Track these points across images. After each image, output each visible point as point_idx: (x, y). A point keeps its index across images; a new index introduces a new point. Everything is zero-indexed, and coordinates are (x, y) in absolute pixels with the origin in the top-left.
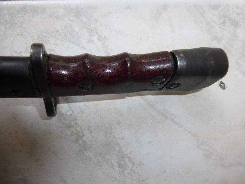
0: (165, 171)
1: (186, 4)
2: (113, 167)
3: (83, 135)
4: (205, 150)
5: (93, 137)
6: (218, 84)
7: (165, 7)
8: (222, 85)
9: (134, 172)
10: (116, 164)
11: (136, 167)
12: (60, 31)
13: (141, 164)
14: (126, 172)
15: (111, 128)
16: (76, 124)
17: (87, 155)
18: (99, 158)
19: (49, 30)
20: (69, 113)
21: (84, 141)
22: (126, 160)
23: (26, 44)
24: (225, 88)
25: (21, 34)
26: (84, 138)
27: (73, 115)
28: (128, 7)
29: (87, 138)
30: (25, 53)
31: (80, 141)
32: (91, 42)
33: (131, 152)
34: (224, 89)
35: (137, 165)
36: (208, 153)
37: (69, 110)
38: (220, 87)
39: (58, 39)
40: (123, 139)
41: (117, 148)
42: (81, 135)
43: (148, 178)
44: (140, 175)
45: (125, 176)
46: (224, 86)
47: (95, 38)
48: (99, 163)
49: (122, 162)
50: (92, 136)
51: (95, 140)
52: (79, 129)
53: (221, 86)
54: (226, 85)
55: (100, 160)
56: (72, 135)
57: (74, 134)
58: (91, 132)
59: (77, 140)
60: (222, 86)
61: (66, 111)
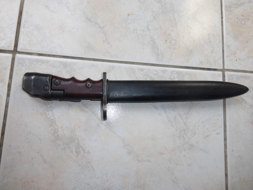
0: (103, 159)
2: (72, 152)
5: (63, 133)
9: (84, 156)
10: (74, 150)
13: (89, 152)
14: (80, 156)
15: (75, 130)
16: (55, 124)
17: (58, 143)
18: (65, 146)
20: (52, 118)
21: (58, 135)
22: (81, 149)
26: (58, 133)
27: (54, 119)
31: (56, 135)
33: (84, 144)
36: (130, 151)
37: (52, 116)
41: (76, 141)
42: (57, 131)
44: (87, 159)
49: (78, 150)
51: (64, 135)
52: (56, 127)
55: (66, 147)
56: (51, 130)
58: (63, 130)
61: (51, 117)
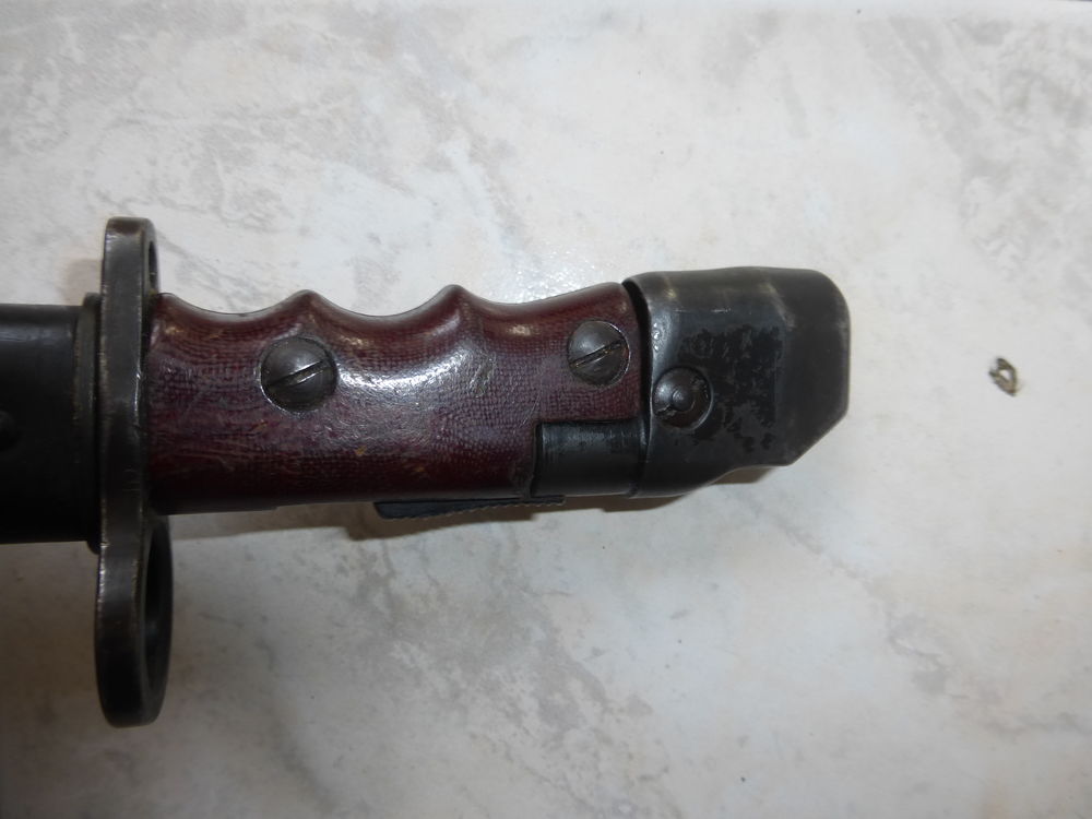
1: (859, 12)
3: (392, 574)
4: (921, 655)
6: (987, 370)
7: (769, 23)
8: (1005, 374)
11: (618, 721)
12: (305, 112)
19: (257, 106)
23: (153, 163)
24: (1018, 386)
25: (130, 122)
28: (607, 19)
29: (409, 587)
30: (146, 204)
32: (439, 164)
34: (1012, 392)
35: (621, 710)
38: (997, 383)
39: (296, 146)
40: (562, 593)
43: (666, 770)
45: (567, 757)
46: (1014, 379)
47: (456, 150)
48: (456, 695)
50: (429, 576)
53: (998, 379)
54: (1021, 375)
57: (353, 568)
59: (363, 593)
60: (1002, 377)
